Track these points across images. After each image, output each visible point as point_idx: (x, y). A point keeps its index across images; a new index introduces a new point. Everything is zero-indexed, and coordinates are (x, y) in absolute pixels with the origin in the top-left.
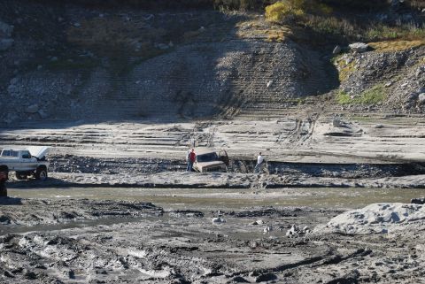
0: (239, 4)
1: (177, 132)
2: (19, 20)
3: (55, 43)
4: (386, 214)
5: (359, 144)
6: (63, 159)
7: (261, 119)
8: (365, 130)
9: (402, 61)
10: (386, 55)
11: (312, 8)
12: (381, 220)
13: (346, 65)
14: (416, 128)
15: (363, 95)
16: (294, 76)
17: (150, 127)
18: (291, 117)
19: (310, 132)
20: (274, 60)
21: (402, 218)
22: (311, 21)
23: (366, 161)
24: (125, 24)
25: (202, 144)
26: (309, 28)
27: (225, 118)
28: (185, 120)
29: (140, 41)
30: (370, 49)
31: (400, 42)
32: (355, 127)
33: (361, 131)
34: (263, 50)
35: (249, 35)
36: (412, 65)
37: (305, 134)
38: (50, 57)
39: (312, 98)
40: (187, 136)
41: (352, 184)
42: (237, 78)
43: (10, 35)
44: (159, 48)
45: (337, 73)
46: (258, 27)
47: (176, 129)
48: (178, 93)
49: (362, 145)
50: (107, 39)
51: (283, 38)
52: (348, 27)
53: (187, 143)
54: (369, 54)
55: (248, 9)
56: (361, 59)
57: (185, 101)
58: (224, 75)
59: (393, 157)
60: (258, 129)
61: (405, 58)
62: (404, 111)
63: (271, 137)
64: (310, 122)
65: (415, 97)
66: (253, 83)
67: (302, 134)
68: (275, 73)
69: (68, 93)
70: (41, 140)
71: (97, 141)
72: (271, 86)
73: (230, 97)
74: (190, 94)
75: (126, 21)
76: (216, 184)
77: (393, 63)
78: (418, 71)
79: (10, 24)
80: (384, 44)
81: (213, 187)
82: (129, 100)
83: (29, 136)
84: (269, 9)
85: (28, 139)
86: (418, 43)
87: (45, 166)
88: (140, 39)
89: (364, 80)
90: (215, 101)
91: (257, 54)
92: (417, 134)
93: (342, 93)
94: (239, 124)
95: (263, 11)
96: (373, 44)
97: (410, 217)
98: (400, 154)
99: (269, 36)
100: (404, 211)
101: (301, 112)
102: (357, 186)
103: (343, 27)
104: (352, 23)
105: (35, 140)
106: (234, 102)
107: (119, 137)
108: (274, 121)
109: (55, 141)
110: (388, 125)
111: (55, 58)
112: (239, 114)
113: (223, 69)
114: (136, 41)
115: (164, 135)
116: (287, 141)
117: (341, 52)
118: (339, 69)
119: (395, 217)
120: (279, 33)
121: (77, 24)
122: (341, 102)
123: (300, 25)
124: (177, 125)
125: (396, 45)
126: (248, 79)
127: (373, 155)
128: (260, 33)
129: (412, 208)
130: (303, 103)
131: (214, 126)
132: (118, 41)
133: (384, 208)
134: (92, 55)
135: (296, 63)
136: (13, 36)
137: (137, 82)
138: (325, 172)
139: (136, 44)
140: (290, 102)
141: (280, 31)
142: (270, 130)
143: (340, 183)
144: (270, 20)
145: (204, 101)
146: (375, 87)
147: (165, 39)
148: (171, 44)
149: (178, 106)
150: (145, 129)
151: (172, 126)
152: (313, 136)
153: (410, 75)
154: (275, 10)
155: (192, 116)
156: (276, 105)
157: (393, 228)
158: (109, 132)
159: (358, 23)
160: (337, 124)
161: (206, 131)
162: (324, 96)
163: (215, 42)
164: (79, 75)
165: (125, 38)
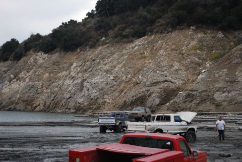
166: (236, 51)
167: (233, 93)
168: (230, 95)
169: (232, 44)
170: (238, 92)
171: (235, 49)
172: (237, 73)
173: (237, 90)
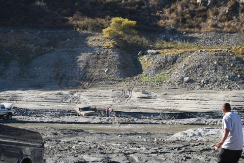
0: (88, 27)
1: (61, 96)
4: (196, 133)
5: (156, 103)
7: (103, 89)
8: (158, 95)
9: (175, 60)
10: (167, 57)
11: (127, 31)
12: (194, 135)
13: (145, 61)
14: (183, 95)
15: (155, 77)
16: (119, 67)
17: (45, 93)
18: (119, 88)
19: (130, 96)
20: (108, 58)
21: (203, 135)
22: (126, 37)
23: (162, 112)
24: (25, 36)
25: (75, 102)
26: (125, 41)
27: (84, 88)
28: (62, 89)
29: (34, 46)
30: (158, 53)
31: (173, 50)
32: (153, 94)
33: (156, 96)
34: (102, 52)
35: (94, 44)
36: (180, 62)
37: (127, 97)
39: (129, 78)
40: (66, 98)
41: (160, 122)
42: (89, 67)
44: (45, 50)
45: (141, 66)
46: (99, 40)
47: (60, 94)
48: (58, 74)
49: (157, 103)
50: (16, 44)
51: (113, 46)
52: (145, 41)
53: (67, 101)
54: (157, 56)
55: (93, 30)
56: (153, 58)
57: (62, 79)
58: (82, 65)
59: (173, 110)
60: (103, 95)
61: (176, 58)
62: (177, 86)
63: (110, 99)
64: (129, 91)
65: (182, 79)
66: (98, 70)
67: (126, 97)
68: (109, 65)
71: (18, 99)
72: (107, 72)
73: (86, 77)
74: (64, 75)
75: (26, 34)
76: (96, 122)
77: (170, 61)
78: (183, 65)
80: (165, 51)
81: (95, 123)
82: (32, 77)
84: (104, 30)
86: (182, 51)
87: (11, 113)
88: (34, 45)
89: (155, 69)
90: (78, 79)
91: (99, 55)
92: (184, 98)
93: (145, 76)
94: (92, 91)
95: (101, 31)
96: (159, 50)
97: (206, 134)
98: (177, 108)
99: (105, 45)
100: (203, 132)
101: (124, 85)
102: (163, 123)
103: (143, 41)
104: (147, 39)
106: (88, 80)
107: (30, 97)
108: (111, 91)
110: (169, 93)
112: (91, 86)
113: (81, 61)
114: (32, 46)
115: (54, 97)
116: (118, 101)
117: (143, 54)
118: (142, 63)
119: (200, 134)
120: (110, 43)
122: (144, 81)
123: (121, 39)
124: (60, 91)
125: (171, 52)
126: (95, 68)
127: (163, 108)
128: (100, 43)
129: (206, 131)
130: (125, 81)
131: (79, 93)
132: (22, 45)
133: (195, 131)
134: (8, 53)
135: (120, 60)
137: (35, 68)
138: (143, 117)
139: (33, 47)
140: (118, 80)
141: (110, 42)
142: (109, 95)
143: (154, 122)
144: (105, 36)
145: (72, 79)
146: (161, 73)
147: (49, 45)
148: (52, 48)
149: (58, 81)
150: (43, 93)
151: (57, 92)
152: (132, 98)
153: (179, 67)
154: (107, 31)
155: (66, 87)
156: (111, 82)
157: (200, 138)
158: (23, 95)
159: (151, 40)
160: (144, 92)
161: (75, 95)
162: (135, 77)
163: (76, 47)
164: (3, 64)
165: (26, 44)
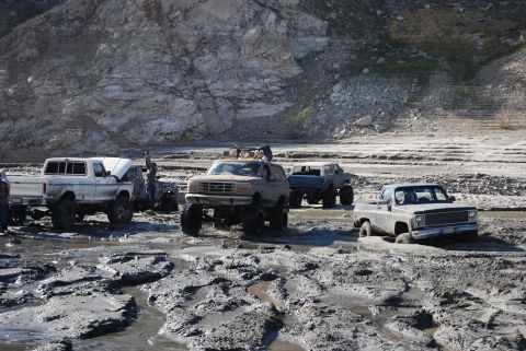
2: (333, 15)
3: (378, 41)
6: (474, 179)
24: (459, 16)
29: (481, 37)
38: (374, 58)
43: (324, 32)
44: (507, 45)
50: (440, 35)
69: (405, 101)
70: (392, 158)
71: (463, 158)
75: (459, 13)
79: (323, 19)
82: (483, 108)
83: (374, 153)
85: (374, 157)
88: (482, 33)
105: (384, 157)
107: (490, 153)
109: (410, 158)
111: (382, 59)
114: (476, 37)
121: (400, 18)
132: (454, 37)
134: (425, 54)
136: (329, 33)
139: (478, 40)
147: (514, 33)
148: (522, 39)
158: (473, 148)
164: (415, 80)
165: (461, 33)
166: (25, 30)
167: (23, 123)
168: (17, 126)
169: (13, 14)
170: (34, 120)
171: (23, 25)
172: (29, 80)
173: (32, 117)
